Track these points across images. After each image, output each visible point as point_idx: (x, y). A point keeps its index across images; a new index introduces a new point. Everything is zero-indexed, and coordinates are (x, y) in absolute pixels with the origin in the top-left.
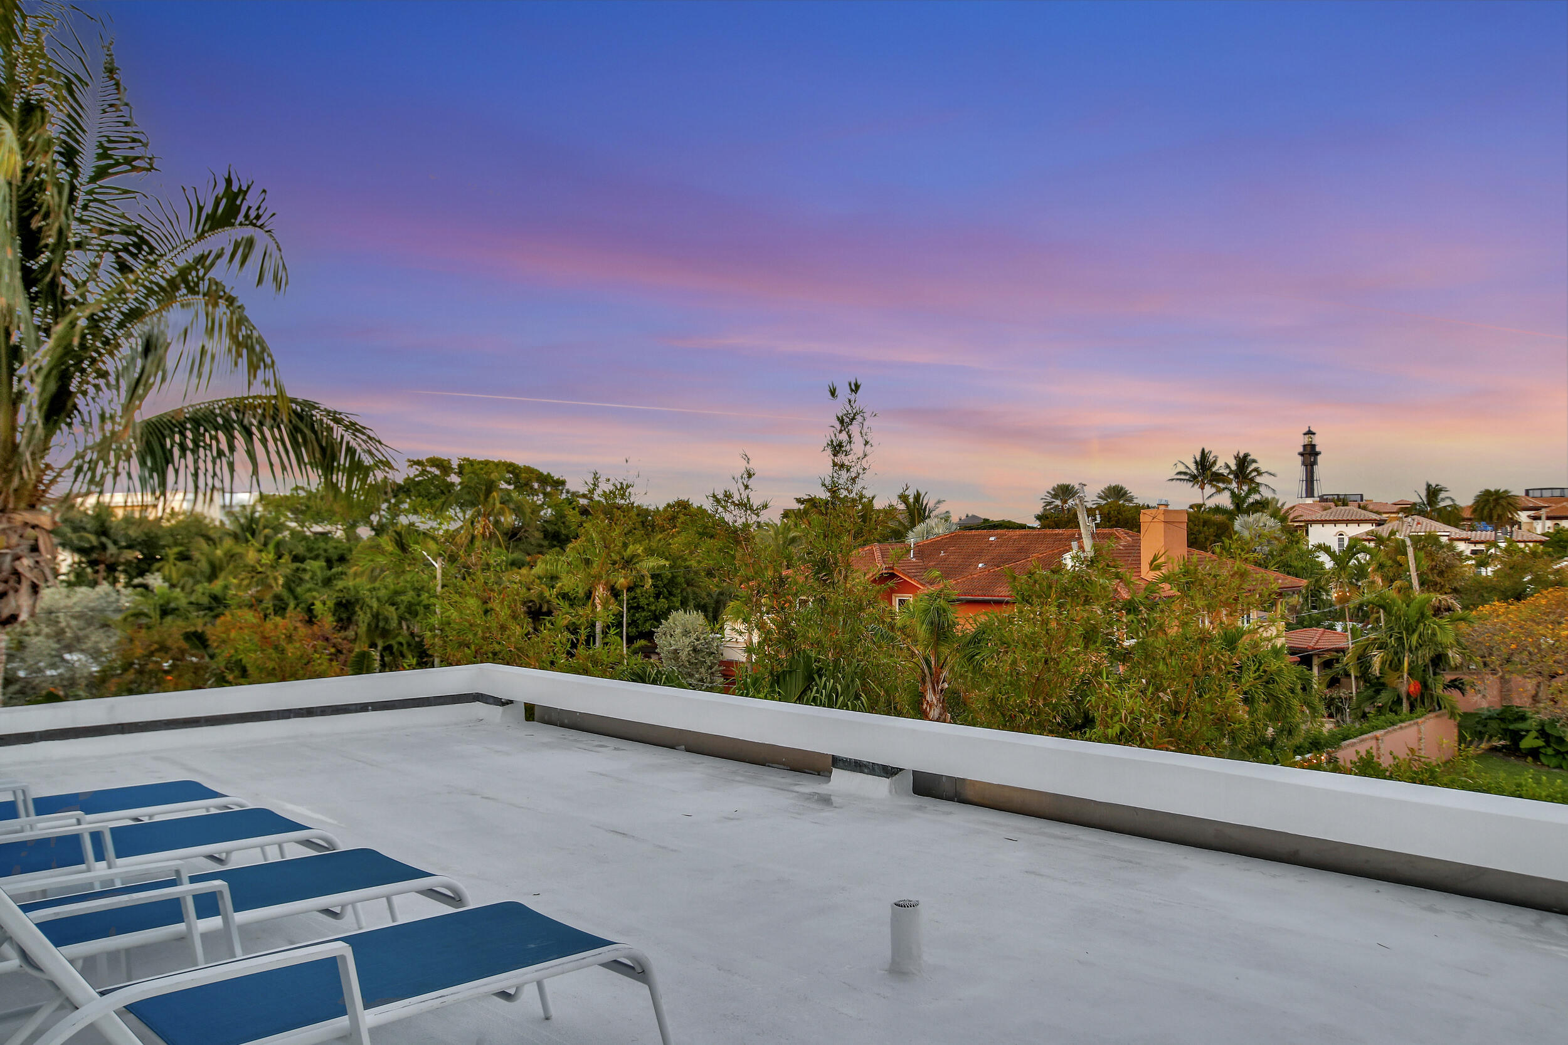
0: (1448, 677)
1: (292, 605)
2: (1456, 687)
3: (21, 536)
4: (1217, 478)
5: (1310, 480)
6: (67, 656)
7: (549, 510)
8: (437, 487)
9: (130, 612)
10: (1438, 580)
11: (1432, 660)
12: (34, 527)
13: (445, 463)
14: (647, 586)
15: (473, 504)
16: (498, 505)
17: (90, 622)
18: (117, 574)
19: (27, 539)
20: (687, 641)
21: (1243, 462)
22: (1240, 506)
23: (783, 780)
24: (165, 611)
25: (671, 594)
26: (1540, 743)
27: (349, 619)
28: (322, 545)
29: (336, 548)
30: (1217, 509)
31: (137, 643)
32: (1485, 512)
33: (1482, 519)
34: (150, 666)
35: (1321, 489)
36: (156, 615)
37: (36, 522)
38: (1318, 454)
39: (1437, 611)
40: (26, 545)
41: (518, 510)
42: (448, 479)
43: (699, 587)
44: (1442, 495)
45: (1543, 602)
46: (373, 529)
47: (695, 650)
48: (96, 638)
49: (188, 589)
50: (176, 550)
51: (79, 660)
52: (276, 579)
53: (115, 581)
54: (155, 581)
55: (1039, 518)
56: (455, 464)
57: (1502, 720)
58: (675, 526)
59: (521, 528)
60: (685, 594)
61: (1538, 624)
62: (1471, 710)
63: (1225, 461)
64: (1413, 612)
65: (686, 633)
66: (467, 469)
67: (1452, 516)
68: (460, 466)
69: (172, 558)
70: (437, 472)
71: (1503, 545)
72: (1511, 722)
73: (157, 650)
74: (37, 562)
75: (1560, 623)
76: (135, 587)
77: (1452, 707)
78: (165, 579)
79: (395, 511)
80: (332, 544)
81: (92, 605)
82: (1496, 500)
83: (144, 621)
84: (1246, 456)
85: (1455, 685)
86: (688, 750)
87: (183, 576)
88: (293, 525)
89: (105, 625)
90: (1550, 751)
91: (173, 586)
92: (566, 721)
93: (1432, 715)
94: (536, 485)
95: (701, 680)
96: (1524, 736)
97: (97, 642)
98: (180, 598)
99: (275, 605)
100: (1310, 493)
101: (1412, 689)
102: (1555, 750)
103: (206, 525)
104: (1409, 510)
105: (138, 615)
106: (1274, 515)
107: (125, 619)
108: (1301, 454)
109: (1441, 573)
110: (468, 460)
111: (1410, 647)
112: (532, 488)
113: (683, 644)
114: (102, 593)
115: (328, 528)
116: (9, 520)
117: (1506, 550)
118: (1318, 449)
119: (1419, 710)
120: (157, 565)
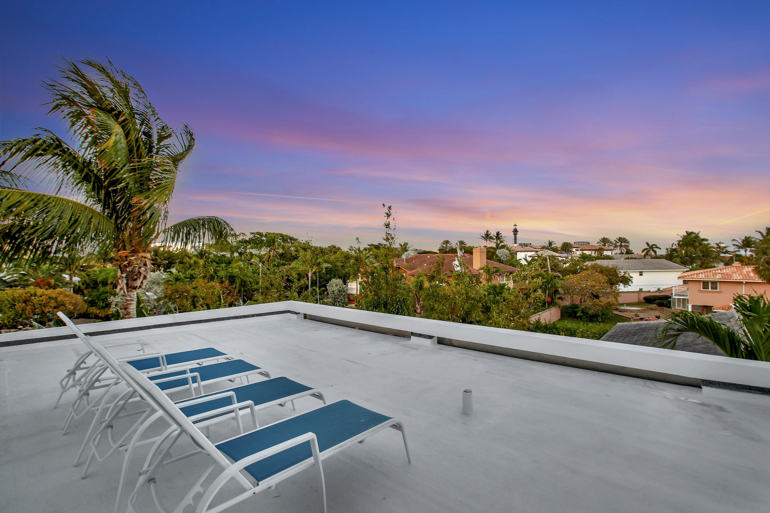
0: (558, 296)
1: (216, 277)
2: (560, 299)
3: (141, 261)
4: (491, 238)
5: (515, 239)
6: (147, 293)
7: (293, 248)
8: (258, 241)
9: (166, 280)
10: (555, 268)
11: (554, 291)
12: (145, 258)
13: (261, 234)
14: (324, 271)
15: (270, 246)
16: (277, 247)
17: (154, 283)
18: (160, 268)
19: (143, 261)
20: (337, 288)
21: (498, 234)
22: (498, 247)
23: (394, 340)
24: (177, 279)
25: (331, 273)
26: (582, 314)
27: (234, 282)
28: (223, 259)
29: (228, 259)
30: (491, 248)
31: (169, 290)
32: (564, 249)
33: (563, 251)
34: (173, 297)
35: (519, 241)
36: (174, 281)
37: (145, 256)
38: (518, 231)
39: (555, 277)
40: (142, 265)
41: (283, 247)
42: (262, 239)
43: (339, 271)
44: (553, 243)
45: (583, 275)
46: (239, 253)
47: (339, 291)
48: (156, 288)
49: (183, 272)
50: (179, 260)
51: (151, 295)
52: (211, 270)
53: (160, 270)
54: (174, 270)
55: (439, 250)
56: (264, 234)
57: (572, 308)
58: (331, 253)
59: (285, 253)
60: (335, 273)
61: (582, 281)
62: (564, 305)
63: (493, 233)
64: (549, 278)
65: (337, 286)
66: (268, 235)
67: (555, 250)
68: (266, 235)
69: (178, 263)
70: (259, 236)
71: (570, 258)
72: (575, 309)
73: (175, 292)
74: (146, 269)
75: (587, 281)
76: (167, 272)
77: (559, 305)
78: (177, 269)
79: (245, 248)
80: (226, 258)
81: (154, 278)
82: (567, 245)
83: (170, 283)
84: (498, 232)
85: (560, 298)
86: (359, 329)
87: (181, 269)
88: (214, 253)
89: (158, 284)
90: (584, 317)
91: (179, 272)
92: (317, 319)
93: (554, 307)
94: (289, 241)
95: (341, 300)
96: (578, 313)
97: (156, 289)
98: (182, 275)
99: (210, 278)
100: (515, 243)
101: (549, 300)
102: (586, 316)
103: (188, 253)
104: (543, 248)
105: (168, 281)
106: (507, 249)
107: (165, 282)
108: (513, 232)
109: (555, 266)
110: (268, 233)
111: (548, 287)
112: (288, 241)
113: (336, 289)
114: (157, 274)
115: (225, 253)
116: (137, 255)
117: (571, 259)
118: (517, 230)
119: (551, 306)
120: (173, 265)
